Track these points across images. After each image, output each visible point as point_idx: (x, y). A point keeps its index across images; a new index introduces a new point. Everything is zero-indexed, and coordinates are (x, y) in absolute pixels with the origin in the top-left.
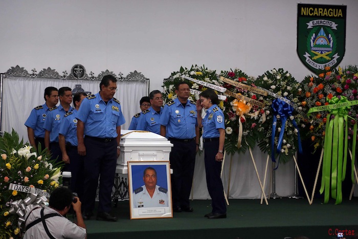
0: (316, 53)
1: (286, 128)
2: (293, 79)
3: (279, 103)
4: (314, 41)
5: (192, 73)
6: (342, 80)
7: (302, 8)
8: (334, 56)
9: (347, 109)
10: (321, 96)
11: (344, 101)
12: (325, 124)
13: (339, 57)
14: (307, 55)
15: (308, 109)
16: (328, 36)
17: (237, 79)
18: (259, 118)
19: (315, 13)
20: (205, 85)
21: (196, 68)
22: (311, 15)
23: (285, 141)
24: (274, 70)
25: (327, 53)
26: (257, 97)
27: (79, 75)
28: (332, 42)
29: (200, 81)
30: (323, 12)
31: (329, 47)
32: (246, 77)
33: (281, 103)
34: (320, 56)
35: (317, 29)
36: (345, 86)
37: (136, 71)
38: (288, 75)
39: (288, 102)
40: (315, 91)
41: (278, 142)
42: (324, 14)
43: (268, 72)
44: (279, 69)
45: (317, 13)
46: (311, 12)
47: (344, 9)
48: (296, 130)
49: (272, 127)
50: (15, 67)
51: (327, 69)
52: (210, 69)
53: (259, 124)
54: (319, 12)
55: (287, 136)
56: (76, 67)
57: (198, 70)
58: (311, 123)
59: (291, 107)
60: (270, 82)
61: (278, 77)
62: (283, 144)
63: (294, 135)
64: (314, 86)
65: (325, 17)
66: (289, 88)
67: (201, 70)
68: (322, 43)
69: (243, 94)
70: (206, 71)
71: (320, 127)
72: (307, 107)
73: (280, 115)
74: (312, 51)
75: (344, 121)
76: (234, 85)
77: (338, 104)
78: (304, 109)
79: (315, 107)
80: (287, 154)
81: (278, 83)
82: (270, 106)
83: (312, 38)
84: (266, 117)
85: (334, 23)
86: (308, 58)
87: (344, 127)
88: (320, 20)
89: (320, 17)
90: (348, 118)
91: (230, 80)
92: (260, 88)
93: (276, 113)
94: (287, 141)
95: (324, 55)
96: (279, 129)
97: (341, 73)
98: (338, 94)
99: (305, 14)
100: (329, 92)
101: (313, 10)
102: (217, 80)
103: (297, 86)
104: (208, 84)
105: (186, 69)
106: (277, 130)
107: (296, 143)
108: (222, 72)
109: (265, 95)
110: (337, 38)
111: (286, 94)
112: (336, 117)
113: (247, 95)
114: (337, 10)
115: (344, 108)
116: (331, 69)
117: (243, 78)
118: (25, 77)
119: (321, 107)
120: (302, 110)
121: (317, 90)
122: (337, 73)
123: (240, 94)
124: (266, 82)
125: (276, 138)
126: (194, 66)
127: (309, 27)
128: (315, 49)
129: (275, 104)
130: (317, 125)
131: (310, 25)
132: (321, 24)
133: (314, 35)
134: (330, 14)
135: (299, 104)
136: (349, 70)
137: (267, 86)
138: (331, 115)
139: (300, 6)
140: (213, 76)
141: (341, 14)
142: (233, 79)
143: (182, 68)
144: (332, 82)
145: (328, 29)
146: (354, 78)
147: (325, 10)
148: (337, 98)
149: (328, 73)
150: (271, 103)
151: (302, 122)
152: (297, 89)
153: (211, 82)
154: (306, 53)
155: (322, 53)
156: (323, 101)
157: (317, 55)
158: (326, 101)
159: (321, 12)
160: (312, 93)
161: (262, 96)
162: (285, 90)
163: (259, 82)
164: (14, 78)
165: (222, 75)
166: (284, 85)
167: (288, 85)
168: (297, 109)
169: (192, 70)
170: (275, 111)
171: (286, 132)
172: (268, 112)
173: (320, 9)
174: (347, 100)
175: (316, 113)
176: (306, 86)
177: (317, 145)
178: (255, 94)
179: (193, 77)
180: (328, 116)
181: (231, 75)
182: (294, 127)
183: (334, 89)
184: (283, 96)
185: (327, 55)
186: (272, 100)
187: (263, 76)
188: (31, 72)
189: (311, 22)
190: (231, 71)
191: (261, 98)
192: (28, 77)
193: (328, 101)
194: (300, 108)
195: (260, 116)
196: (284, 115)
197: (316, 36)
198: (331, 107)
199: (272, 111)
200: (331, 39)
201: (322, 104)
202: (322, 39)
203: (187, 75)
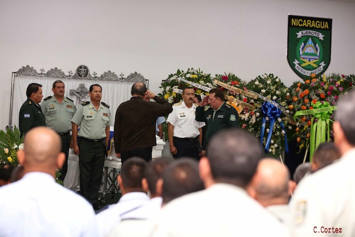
0: (305, 60)
1: (274, 129)
2: (282, 84)
3: (268, 106)
4: (302, 49)
5: (188, 76)
6: (326, 87)
7: (293, 20)
8: (320, 64)
9: (329, 113)
10: (307, 101)
11: (326, 106)
12: (310, 126)
13: (325, 65)
14: (296, 62)
15: (295, 112)
16: (315, 45)
17: (230, 83)
18: (249, 119)
19: (304, 24)
20: (200, 87)
21: (192, 71)
22: (300, 26)
23: (272, 141)
24: (265, 76)
25: (315, 61)
26: (248, 100)
27: (83, 75)
28: (319, 51)
29: (195, 84)
30: (311, 24)
31: (316, 55)
32: (239, 80)
33: (270, 106)
34: (308, 63)
35: (306, 39)
36: (328, 92)
37: (136, 73)
38: (277, 80)
39: (276, 105)
40: (301, 96)
41: (266, 142)
42: (312, 25)
43: (259, 76)
44: (270, 75)
45: (306, 24)
46: (301, 23)
47: (330, 21)
48: (283, 132)
49: (261, 128)
50: (25, 66)
51: (313, 76)
52: (205, 72)
53: (250, 125)
54: (308, 24)
55: (274, 137)
56: (81, 67)
57: (193, 74)
58: (297, 125)
59: (279, 110)
60: (261, 86)
61: (269, 82)
62: (270, 144)
63: (281, 136)
64: (301, 91)
65: (313, 29)
66: (278, 92)
67: (196, 73)
68: (310, 52)
69: (235, 96)
70: (201, 74)
71: (305, 129)
72: (294, 111)
73: (269, 117)
74: (301, 59)
75: (327, 124)
76: (227, 88)
77: (321, 108)
78: (292, 112)
79: (301, 111)
80: (274, 154)
81: (268, 88)
82: (261, 108)
83: (301, 47)
84: (256, 119)
85: (320, 34)
86: (297, 65)
87: (327, 130)
88: (308, 31)
89: (309, 28)
90: (330, 122)
91: (223, 84)
92: (252, 91)
93: (266, 115)
94: (275, 141)
95: (311, 63)
96: (268, 130)
97: (325, 80)
98: (321, 100)
99: (295, 25)
100: (314, 97)
101: (302, 21)
102: (212, 83)
103: (285, 91)
104: (203, 87)
105: (183, 71)
106: (266, 131)
107: (282, 143)
108: (216, 75)
109: (256, 98)
110: (323, 47)
111: (275, 97)
112: (320, 120)
113: (238, 98)
114: (324, 22)
115: (326, 112)
116: (317, 76)
117: (236, 82)
118: (34, 76)
119: (306, 111)
120: (289, 113)
121: (303, 95)
122: (321, 80)
123: (232, 97)
124: (257, 86)
125: (264, 138)
126: (190, 69)
127: (298, 37)
128: (303, 56)
129: (264, 106)
130: (302, 127)
131: (300, 34)
132: (309, 35)
133: (303, 44)
134: (318, 26)
135: (287, 107)
136: (332, 77)
137: (257, 90)
138: (315, 118)
139: (291, 18)
140: (207, 79)
141: (327, 27)
142: (226, 82)
143: (179, 71)
144: (316, 88)
145: (316, 40)
146: (337, 85)
147: (313, 22)
148: (321, 104)
149: (314, 80)
150: (261, 106)
151: (289, 124)
152: (285, 94)
153: (206, 85)
154: (296, 60)
155: (310, 61)
156: (308, 105)
157: (305, 62)
158: (311, 106)
159: (310, 24)
160: (299, 98)
161: (253, 99)
162: (274, 94)
163: (251, 86)
164: (24, 76)
165: (216, 79)
166: (273, 90)
167: (277, 89)
168: (284, 112)
169: (188, 73)
170: (265, 113)
171: (273, 133)
172: (258, 114)
173: (308, 21)
174: (329, 105)
175: (302, 117)
176: (293, 91)
177: (302, 145)
178: (246, 97)
179: (189, 79)
180: (312, 119)
181: (225, 79)
182: (282, 128)
183: (318, 95)
184: (272, 100)
185: (314, 63)
186: (262, 103)
187: (255, 81)
188: (39, 72)
189: (300, 32)
190: (225, 75)
191: (252, 101)
192: (37, 76)
193: (313, 106)
194: (288, 111)
195: (250, 117)
196: (272, 117)
197: (305, 45)
198: (315, 111)
199: (261, 113)
200: (318, 48)
201: (308, 108)
202: (310, 48)
203: (183, 78)
